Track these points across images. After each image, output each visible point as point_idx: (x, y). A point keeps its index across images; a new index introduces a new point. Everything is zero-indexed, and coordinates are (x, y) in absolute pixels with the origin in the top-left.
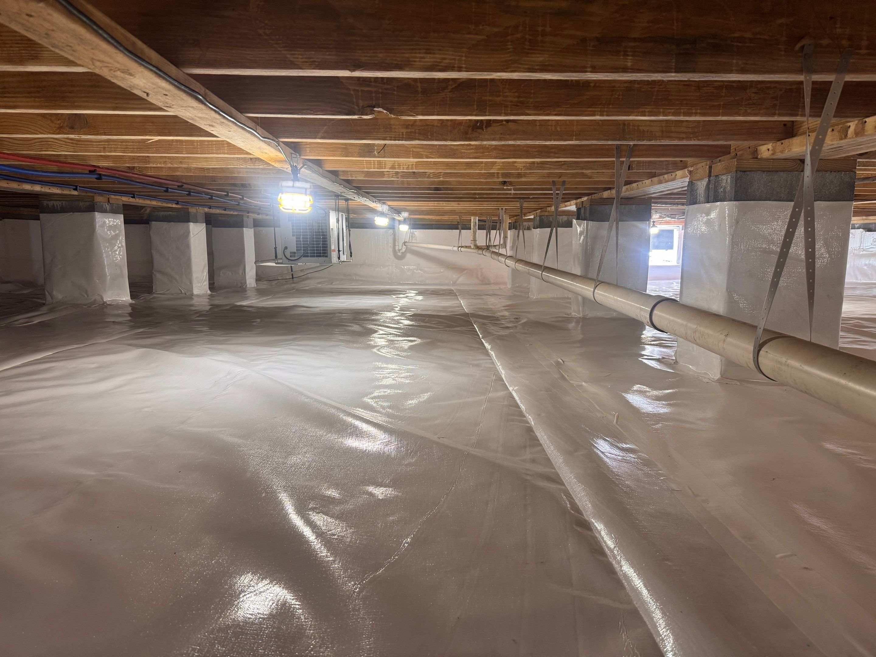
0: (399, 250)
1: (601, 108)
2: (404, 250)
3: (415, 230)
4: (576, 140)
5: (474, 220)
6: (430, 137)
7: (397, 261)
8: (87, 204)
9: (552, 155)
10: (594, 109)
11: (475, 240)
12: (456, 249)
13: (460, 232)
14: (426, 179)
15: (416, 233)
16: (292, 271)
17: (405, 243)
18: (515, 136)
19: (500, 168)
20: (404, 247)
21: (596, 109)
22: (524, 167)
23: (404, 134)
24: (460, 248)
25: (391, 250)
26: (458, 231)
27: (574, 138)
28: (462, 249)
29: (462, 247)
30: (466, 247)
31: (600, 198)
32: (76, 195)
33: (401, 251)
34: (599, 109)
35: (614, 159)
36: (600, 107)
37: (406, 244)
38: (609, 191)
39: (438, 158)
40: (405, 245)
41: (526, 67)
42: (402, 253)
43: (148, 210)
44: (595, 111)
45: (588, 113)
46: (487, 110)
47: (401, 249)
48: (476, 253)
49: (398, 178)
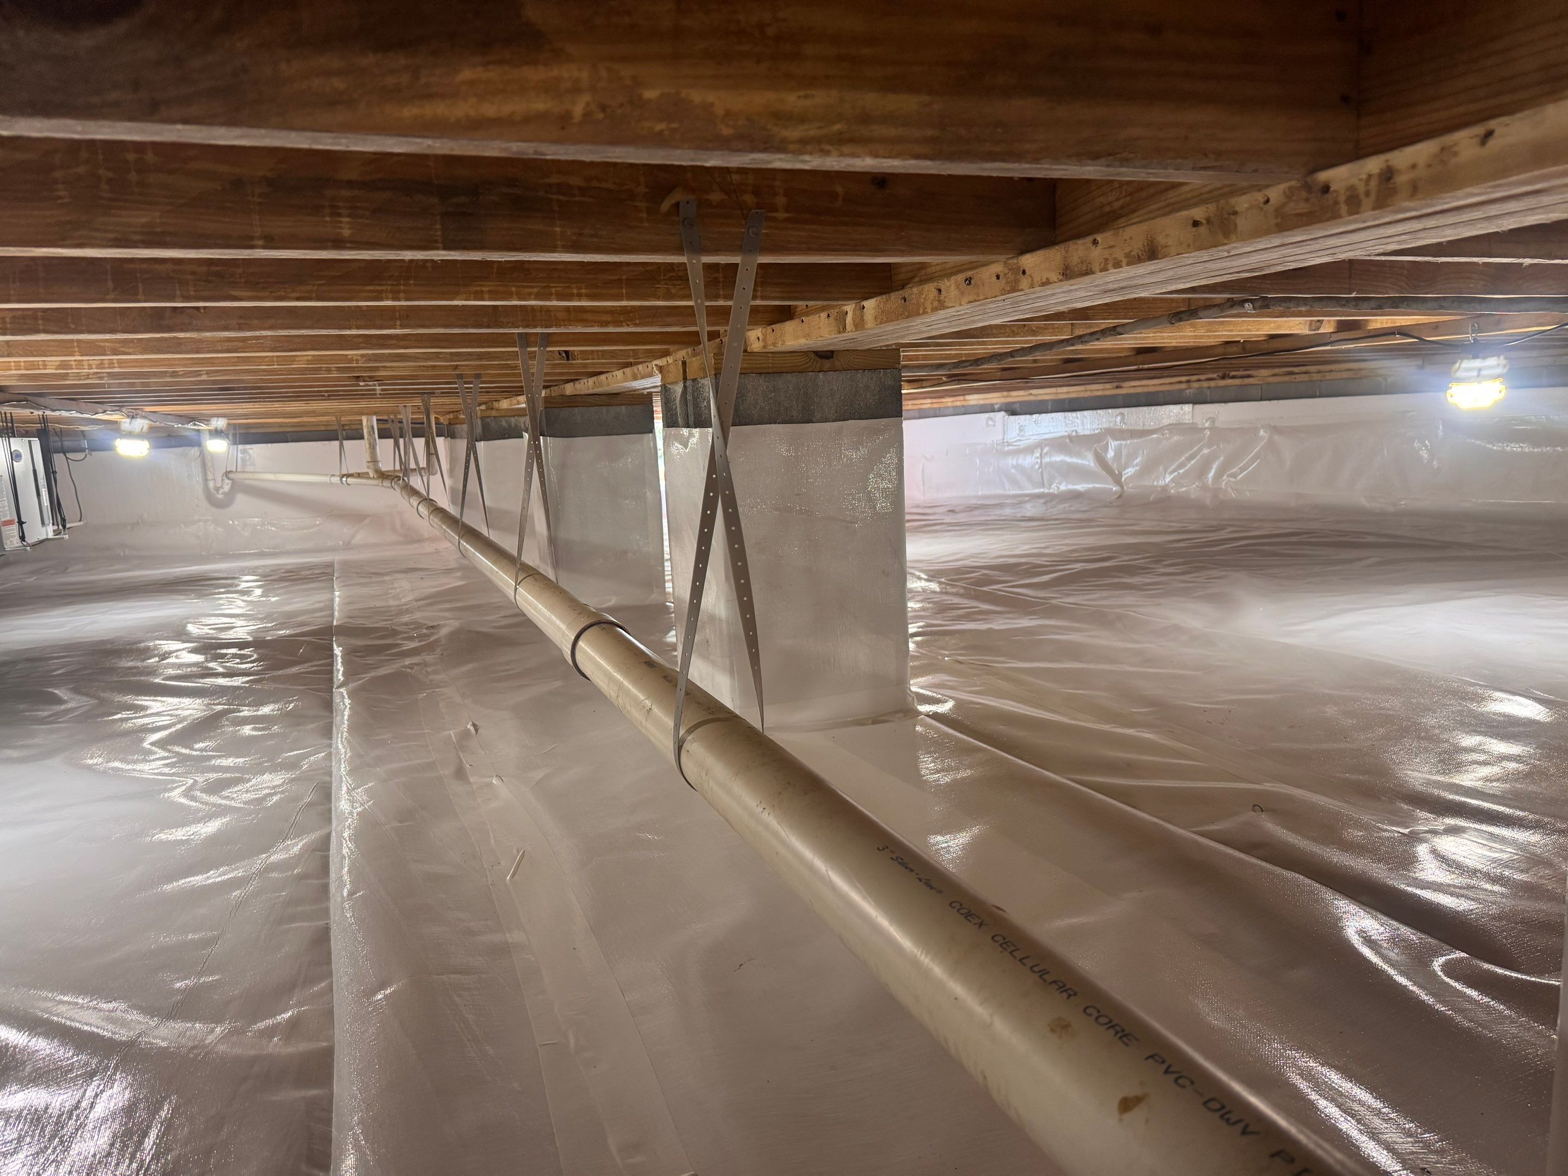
0: (217, 489)
1: (392, 285)
2: (227, 488)
3: (248, 446)
4: (402, 327)
5: (369, 423)
7: (214, 510)
10: (378, 288)
11: (374, 460)
12: (336, 480)
13: (341, 445)
15: (251, 452)
17: (227, 474)
20: (227, 481)
21: (384, 288)
24: (344, 479)
25: (199, 489)
26: (337, 443)
27: (398, 323)
28: (350, 480)
29: (349, 476)
30: (359, 475)
33: (221, 491)
34: (389, 288)
36: (389, 283)
40: (228, 479)
41: (112, 236)
42: (224, 493)
44: (381, 292)
45: (365, 294)
47: (221, 487)
48: (378, 485)
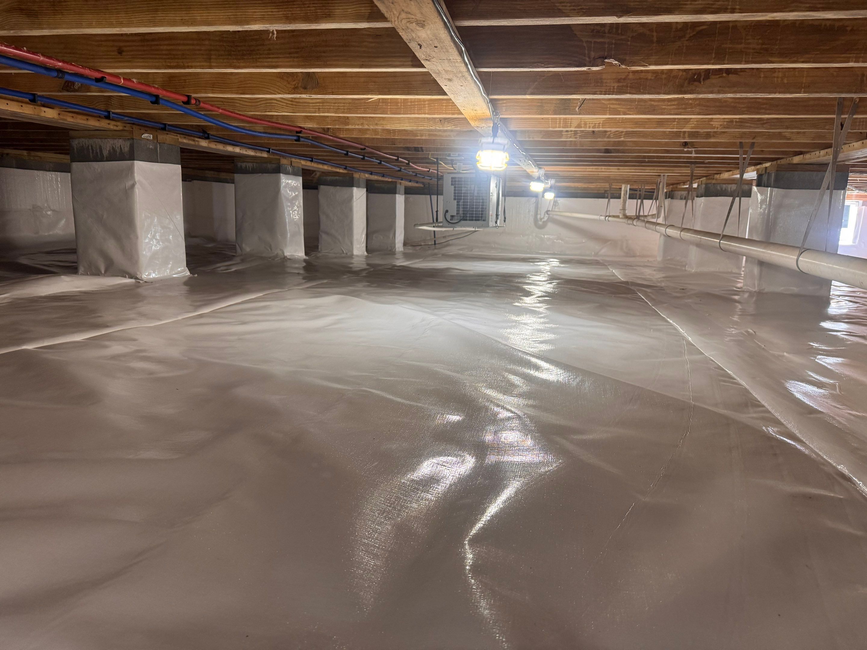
0: (541, 219)
1: (857, 53)
2: (546, 219)
4: (805, 92)
5: (625, 188)
6: (642, 91)
7: (537, 230)
8: (274, 166)
9: (763, 111)
10: (848, 55)
11: (624, 209)
12: (603, 218)
13: (609, 201)
14: (606, 140)
15: (559, 201)
16: (435, 237)
17: (547, 212)
18: (735, 89)
19: (693, 127)
20: (547, 215)
21: (851, 55)
22: (721, 125)
23: (615, 87)
24: (607, 218)
25: (532, 219)
26: (607, 200)
27: (803, 90)
28: (610, 219)
29: (609, 216)
30: (614, 216)
31: (789, 164)
32: (266, 158)
33: (543, 220)
34: (855, 55)
35: (834, 116)
37: (549, 213)
38: (802, 156)
39: (636, 114)
41: (808, 5)
42: (544, 222)
43: (318, 174)
44: (850, 57)
45: (841, 59)
46: (726, 58)
47: (543, 218)
48: (625, 222)
49: (576, 138)
